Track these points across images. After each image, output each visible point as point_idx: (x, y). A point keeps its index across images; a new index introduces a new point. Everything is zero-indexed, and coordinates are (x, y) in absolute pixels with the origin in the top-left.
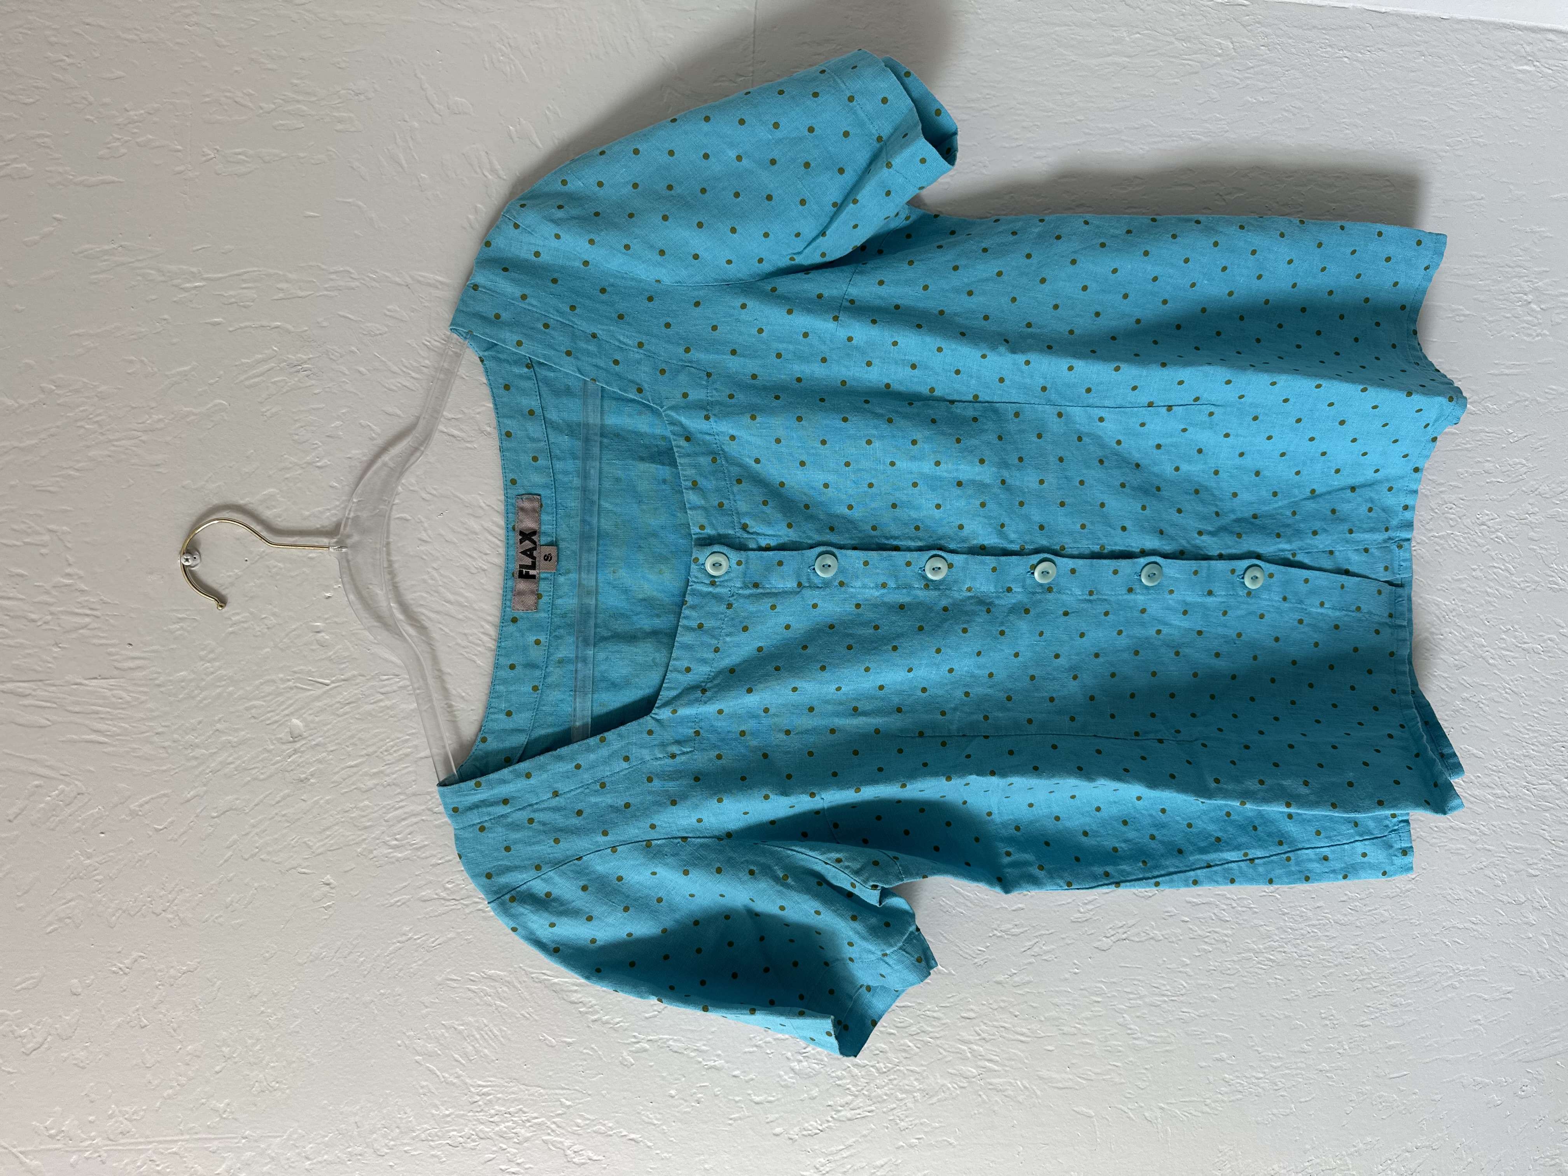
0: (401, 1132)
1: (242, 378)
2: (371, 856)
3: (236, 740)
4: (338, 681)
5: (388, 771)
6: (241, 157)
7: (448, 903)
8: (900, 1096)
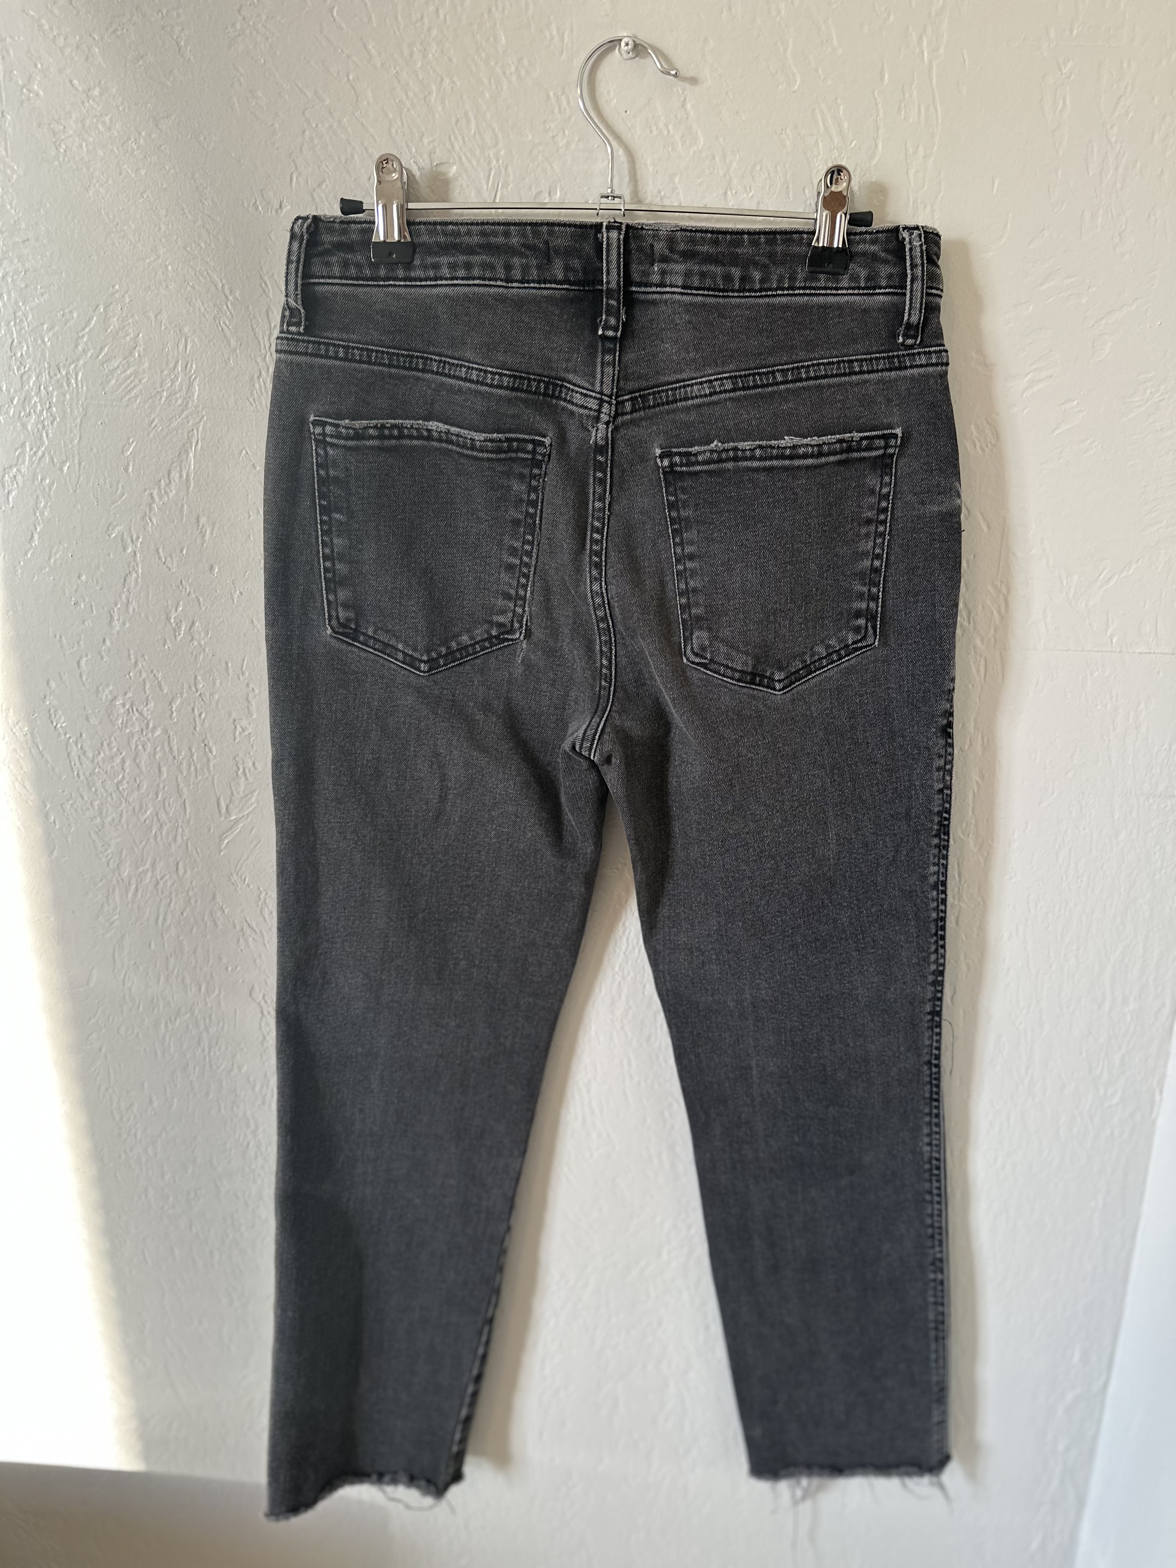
1: (823, 106)
6: (1061, 102)
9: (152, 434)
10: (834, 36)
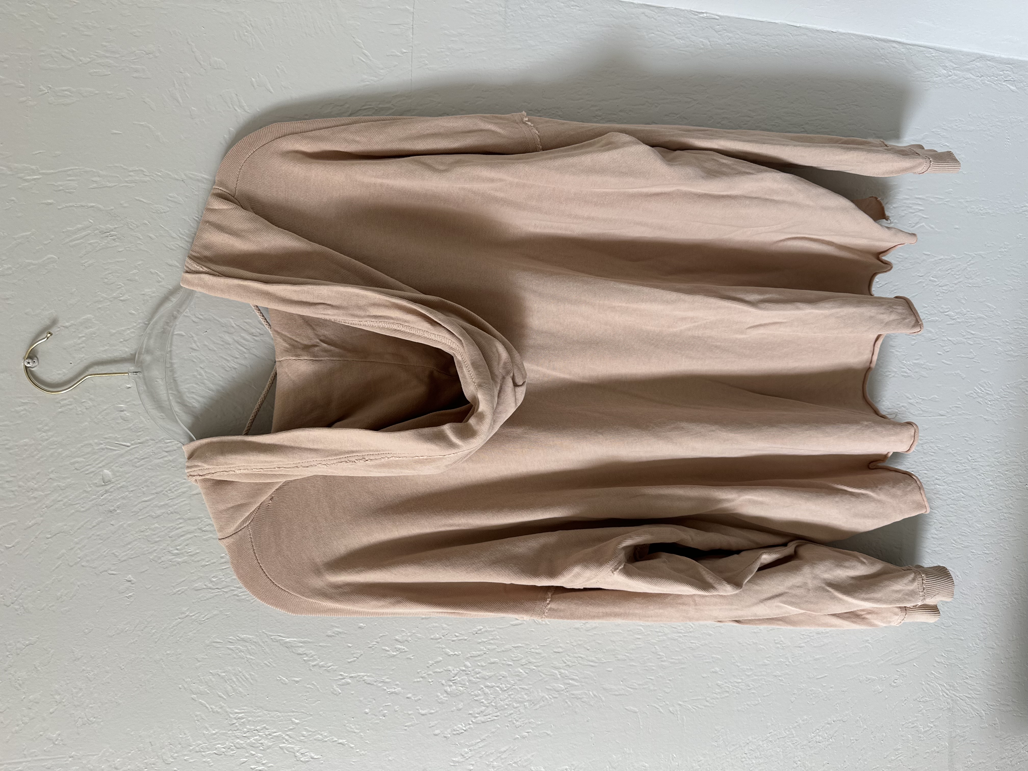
0: (182, 747)
1: (67, 240)
2: (160, 561)
3: (64, 485)
4: (136, 444)
5: (172, 503)
6: (66, 92)
7: (213, 591)
8: (515, 705)
9: (274, 665)
10: (24, 234)
